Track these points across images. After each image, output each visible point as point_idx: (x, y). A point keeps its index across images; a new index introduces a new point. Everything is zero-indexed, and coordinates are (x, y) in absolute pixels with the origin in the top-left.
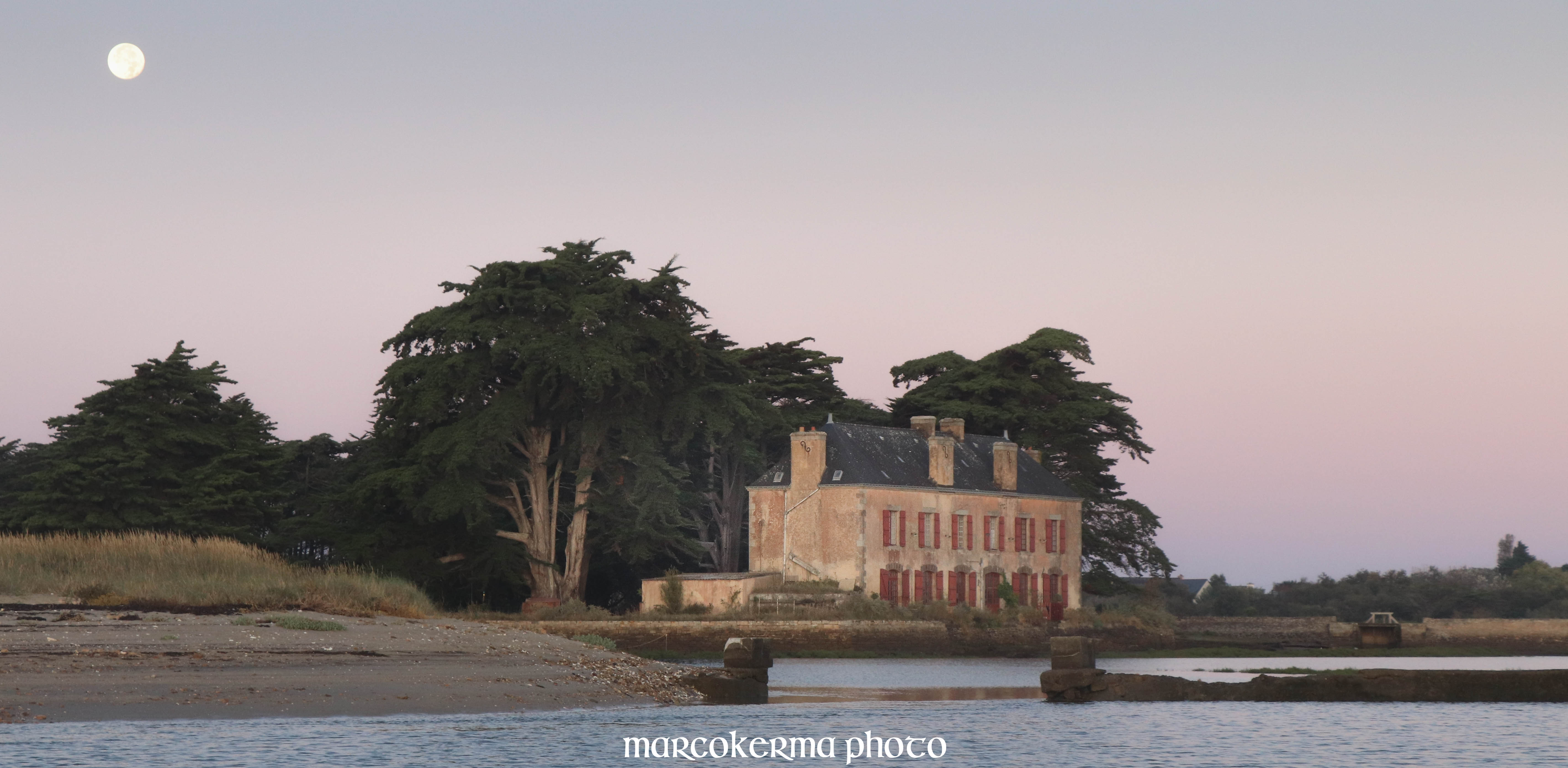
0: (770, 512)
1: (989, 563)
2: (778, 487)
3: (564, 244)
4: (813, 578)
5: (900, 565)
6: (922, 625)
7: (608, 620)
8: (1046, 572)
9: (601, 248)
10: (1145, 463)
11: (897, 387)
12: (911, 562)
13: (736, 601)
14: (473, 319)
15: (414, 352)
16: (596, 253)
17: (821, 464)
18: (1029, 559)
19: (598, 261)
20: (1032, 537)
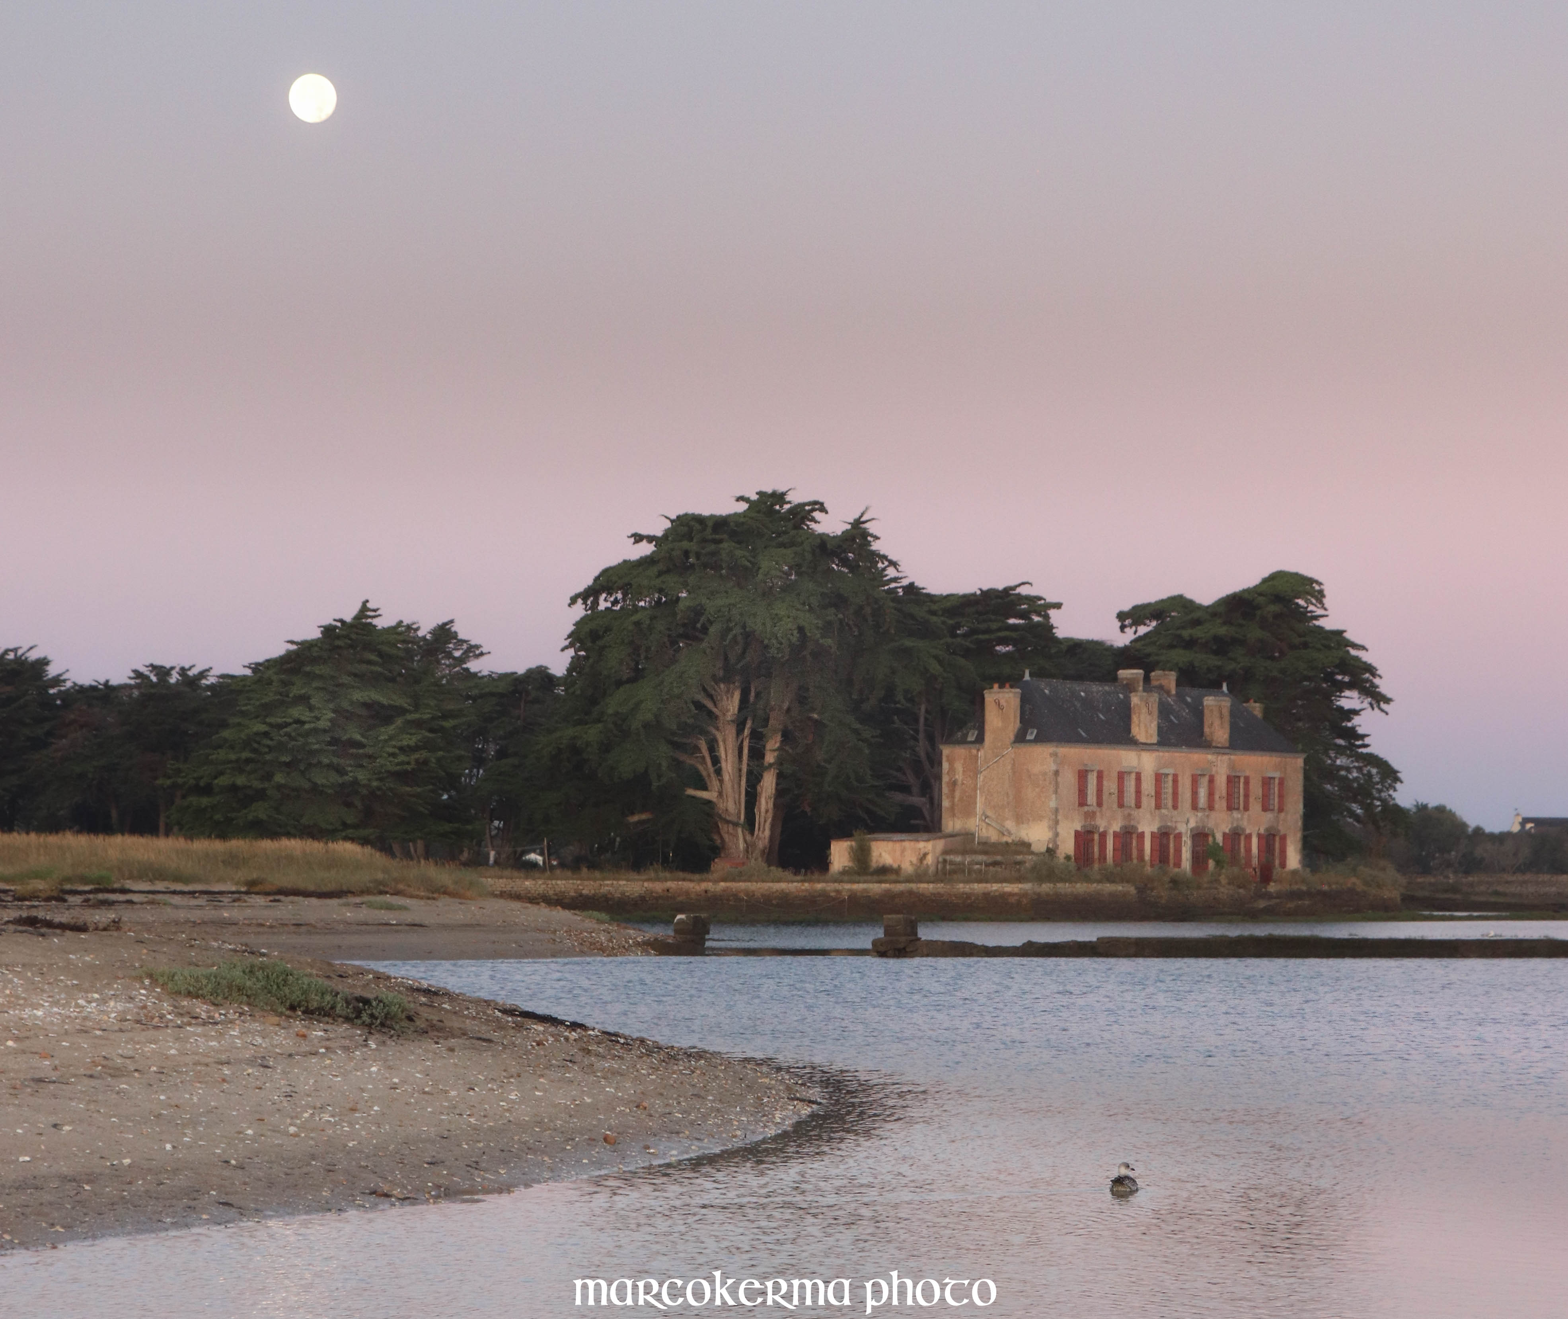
0: (964, 771)
1: (1197, 822)
2: (971, 746)
3: (757, 493)
4: (1005, 839)
5: (1096, 825)
6: (1109, 888)
7: (788, 882)
8: (1262, 831)
9: (795, 498)
10: (1383, 714)
11: (1124, 632)
12: (1109, 822)
13: (925, 862)
14: (659, 575)
15: (603, 605)
16: (789, 502)
17: (1015, 722)
18: (1242, 819)
19: (790, 511)
20: (1247, 796)
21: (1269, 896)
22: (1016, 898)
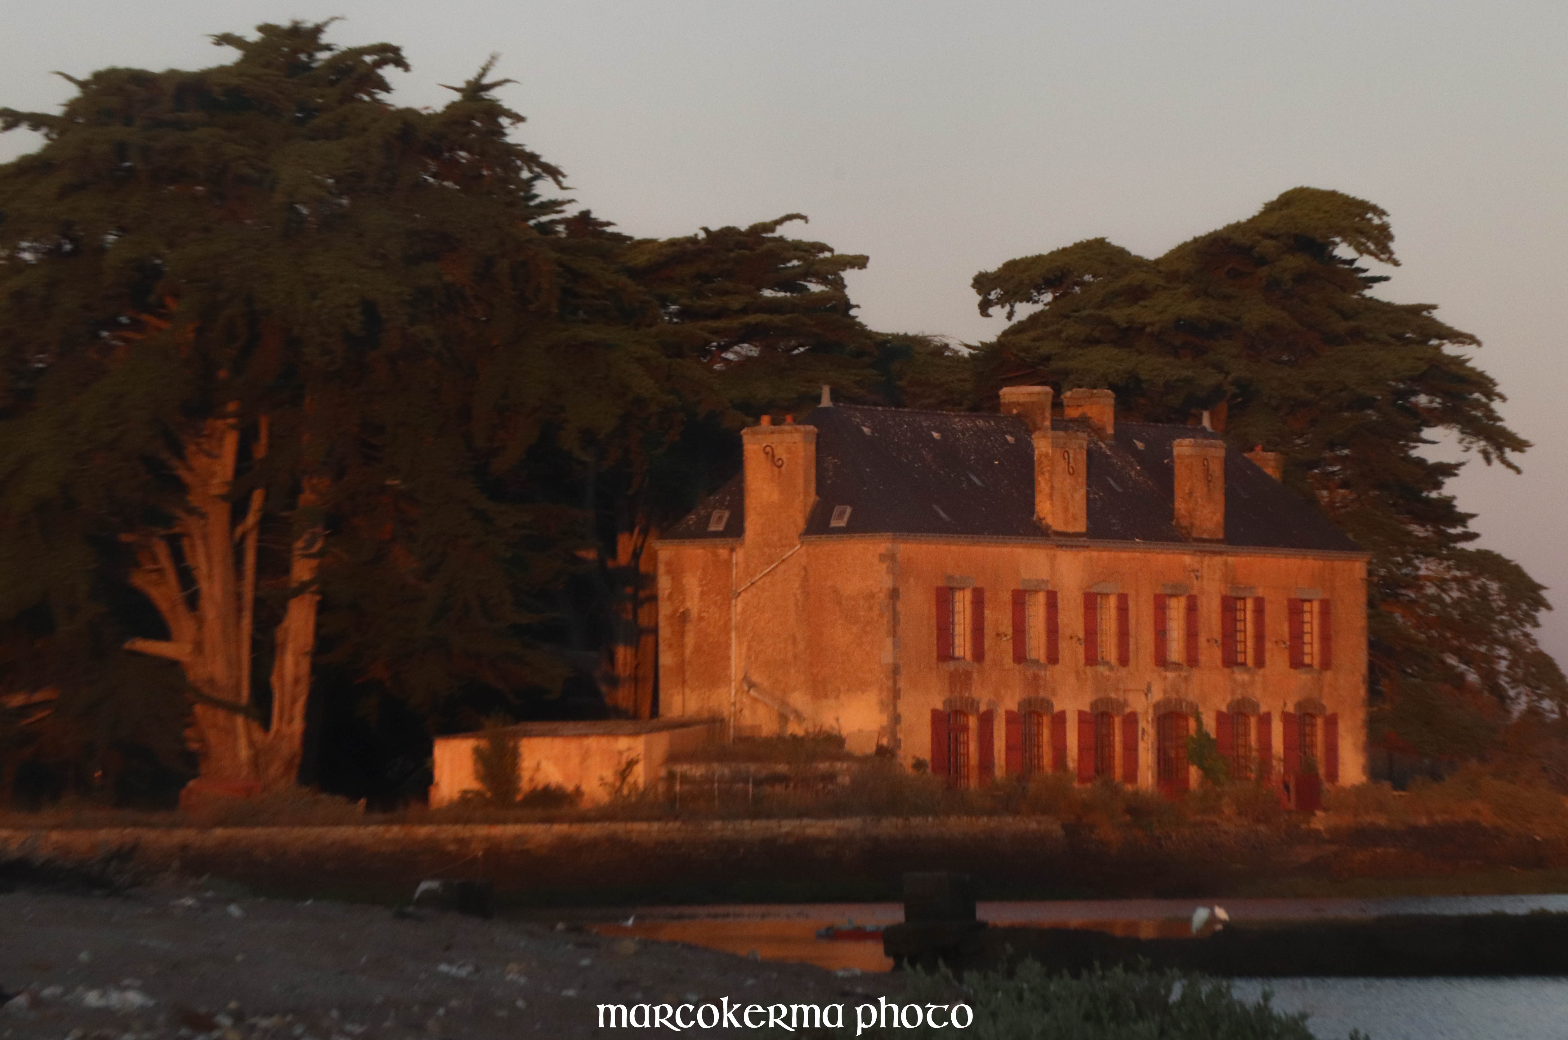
0: (702, 593)
1: (1165, 691)
2: (718, 541)
3: (260, 29)
4: (791, 730)
5: (973, 700)
6: (1011, 824)
7: (359, 822)
8: (1290, 708)
10: (1511, 472)
11: (988, 316)
12: (997, 693)
13: (631, 779)
17: (806, 493)
18: (1252, 684)
19: (332, 65)
20: (1260, 638)
21: (1318, 838)
22: (831, 849)
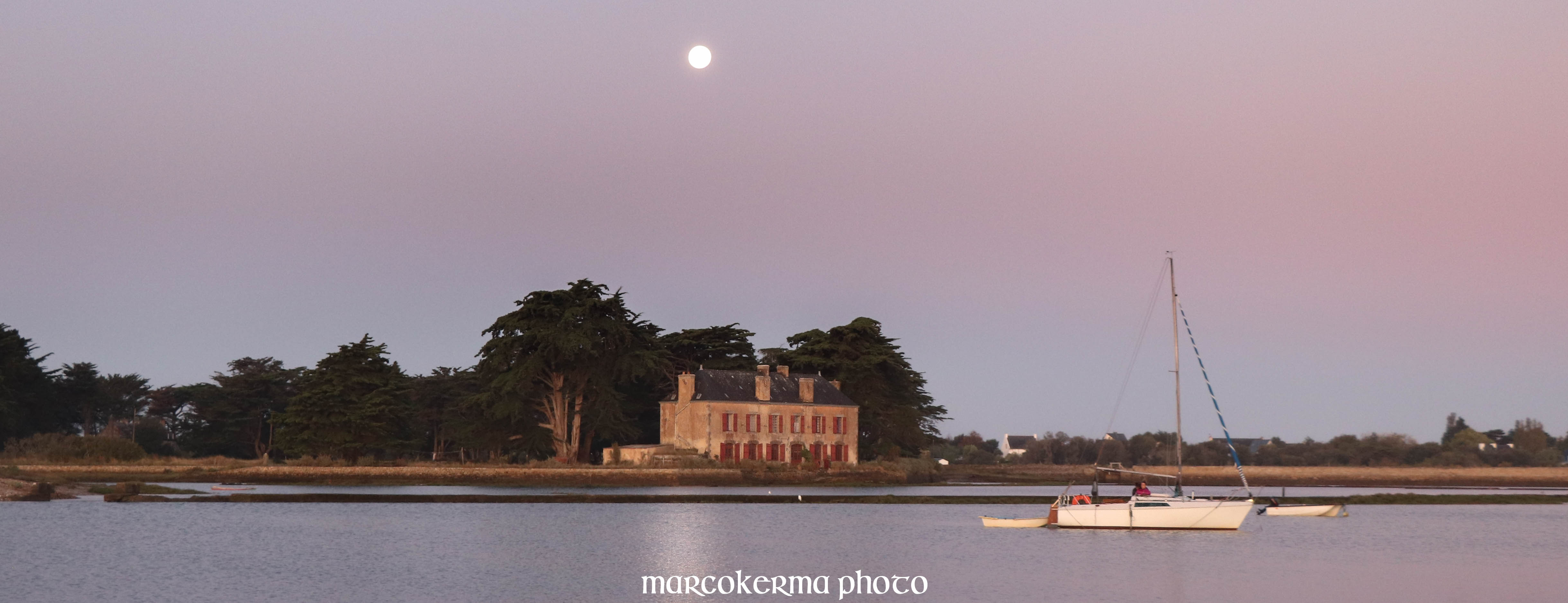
0: (669, 414)
1: (794, 439)
2: (672, 402)
4: (687, 447)
5: (734, 441)
6: (725, 471)
8: (833, 443)
9: (596, 283)
11: (791, 346)
12: (741, 439)
13: (644, 459)
14: (518, 321)
15: (499, 335)
16: (592, 285)
17: (692, 390)
18: (821, 437)
19: (591, 289)
20: (824, 426)
21: (828, 475)
22: (671, 476)
